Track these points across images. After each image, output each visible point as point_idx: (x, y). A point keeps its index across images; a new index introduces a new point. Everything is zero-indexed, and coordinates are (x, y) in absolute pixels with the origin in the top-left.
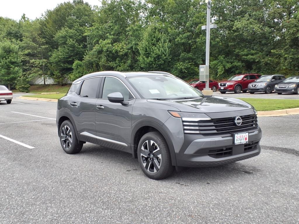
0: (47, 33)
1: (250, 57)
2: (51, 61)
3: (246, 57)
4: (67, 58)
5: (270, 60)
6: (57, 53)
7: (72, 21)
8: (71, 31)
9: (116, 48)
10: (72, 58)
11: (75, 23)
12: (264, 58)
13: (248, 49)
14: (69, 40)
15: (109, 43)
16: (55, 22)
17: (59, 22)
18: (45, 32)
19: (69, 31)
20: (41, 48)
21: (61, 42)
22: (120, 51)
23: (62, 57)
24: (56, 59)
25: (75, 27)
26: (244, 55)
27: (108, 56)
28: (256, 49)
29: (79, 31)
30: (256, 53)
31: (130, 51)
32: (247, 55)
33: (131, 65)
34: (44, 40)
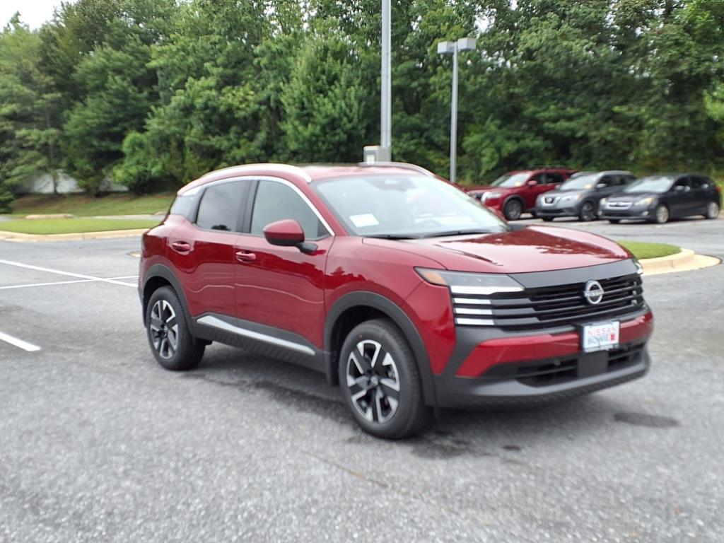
0: (57, 59)
1: (563, 124)
2: (68, 134)
3: (552, 125)
4: (109, 126)
5: (614, 134)
6: (82, 112)
7: (121, 30)
8: (119, 54)
9: (230, 100)
10: (120, 125)
11: (129, 36)
12: (597, 129)
13: (561, 104)
14: (113, 77)
15: (210, 88)
16: (79, 32)
17: (88, 32)
18: (53, 59)
19: (113, 56)
20: (43, 99)
21: (91, 84)
22: (238, 109)
23: (93, 124)
24: (80, 128)
25: (128, 46)
26: (548, 120)
27: (208, 119)
28: (579, 105)
29: (138, 55)
30: (579, 116)
31: (263, 108)
32: (556, 120)
33: (267, 144)
34: (51, 78)
